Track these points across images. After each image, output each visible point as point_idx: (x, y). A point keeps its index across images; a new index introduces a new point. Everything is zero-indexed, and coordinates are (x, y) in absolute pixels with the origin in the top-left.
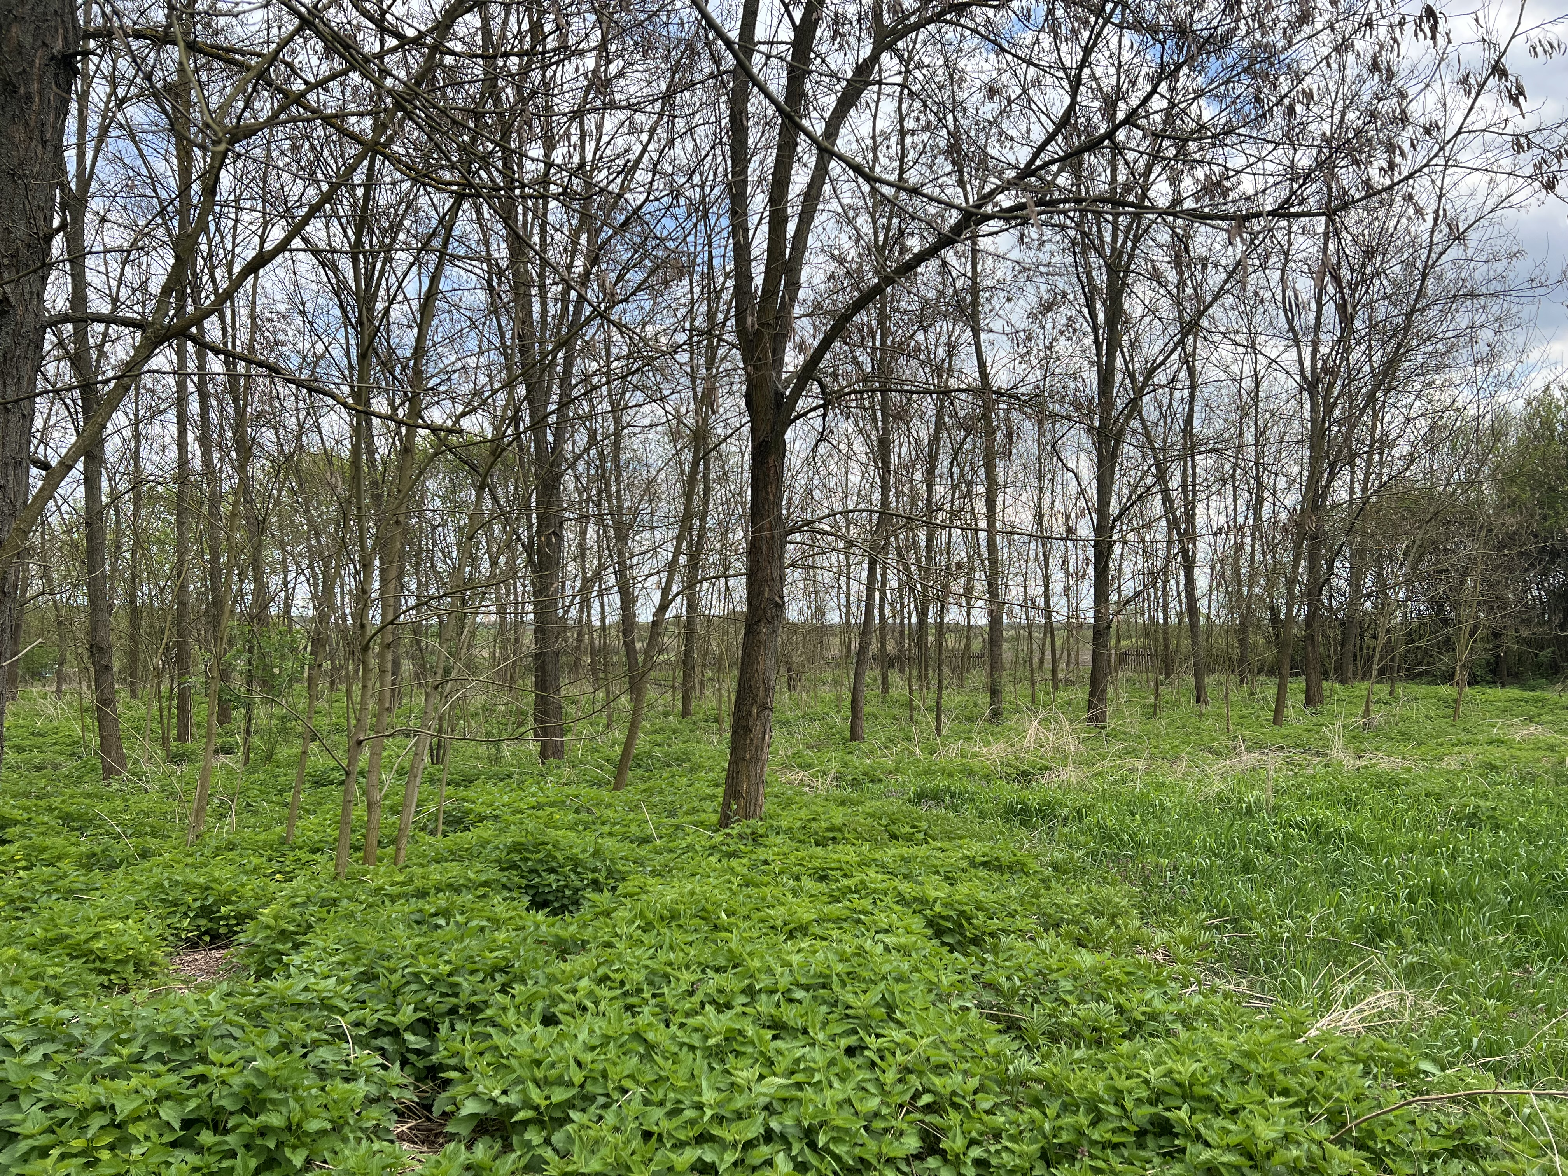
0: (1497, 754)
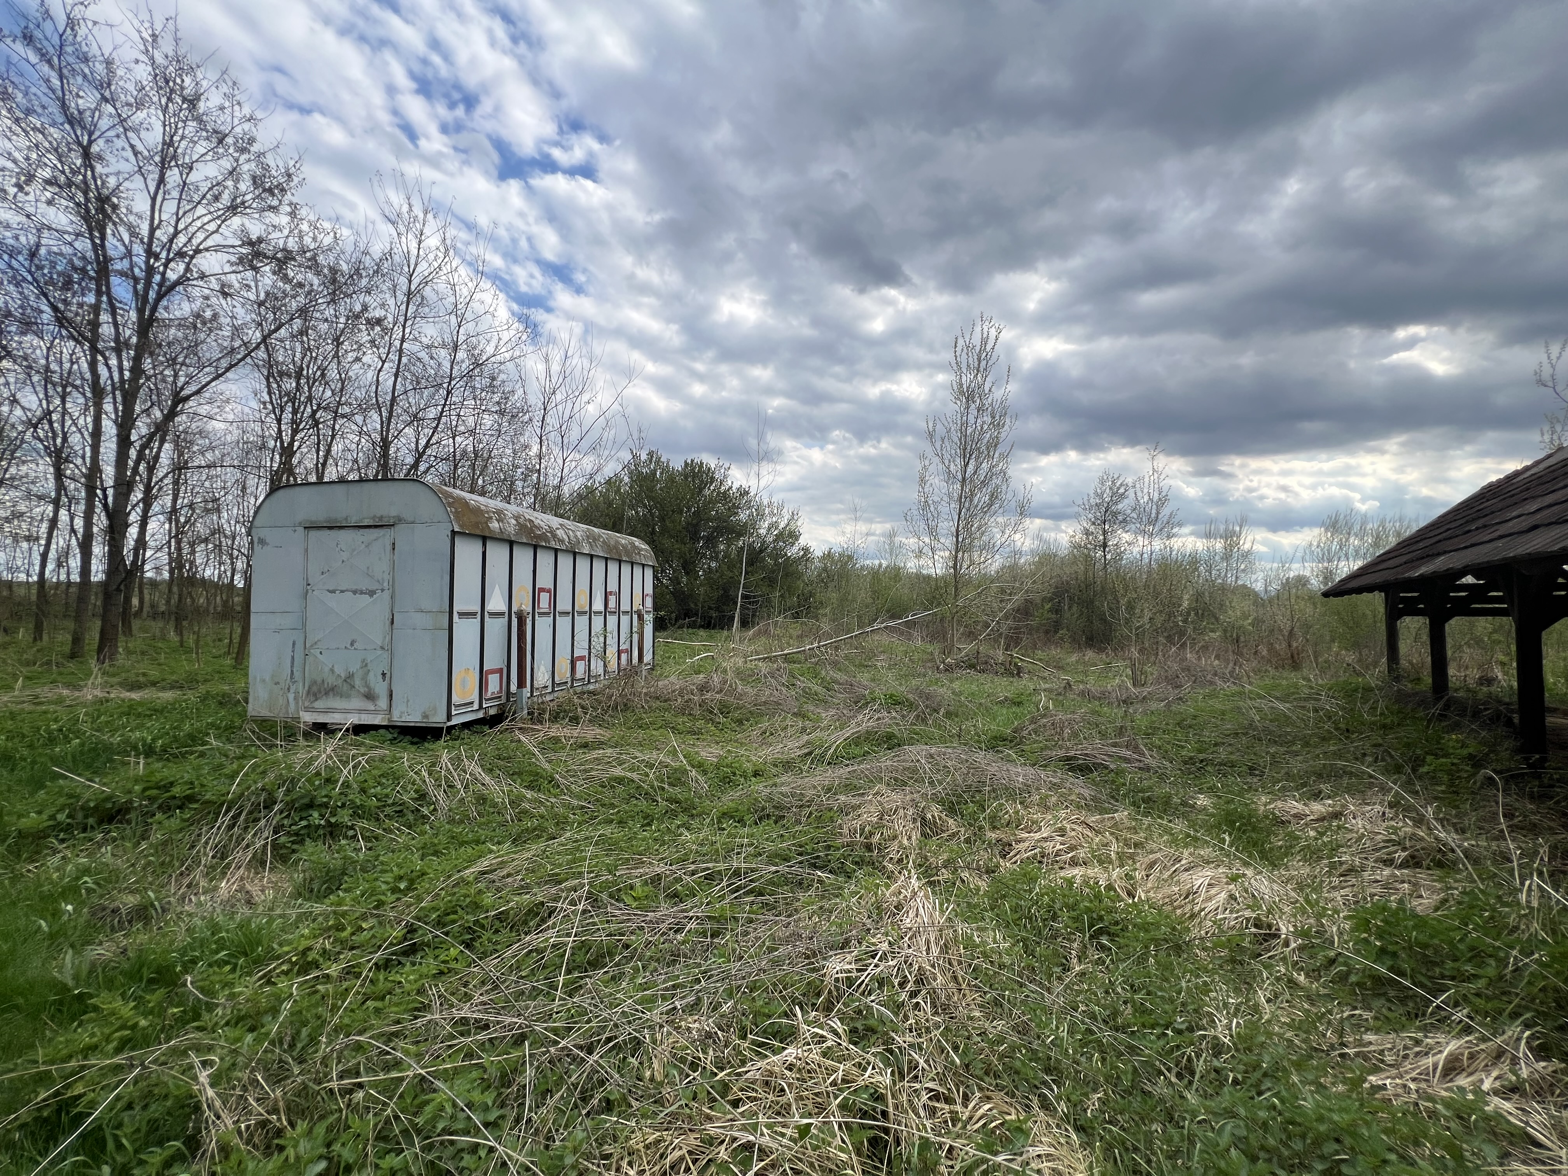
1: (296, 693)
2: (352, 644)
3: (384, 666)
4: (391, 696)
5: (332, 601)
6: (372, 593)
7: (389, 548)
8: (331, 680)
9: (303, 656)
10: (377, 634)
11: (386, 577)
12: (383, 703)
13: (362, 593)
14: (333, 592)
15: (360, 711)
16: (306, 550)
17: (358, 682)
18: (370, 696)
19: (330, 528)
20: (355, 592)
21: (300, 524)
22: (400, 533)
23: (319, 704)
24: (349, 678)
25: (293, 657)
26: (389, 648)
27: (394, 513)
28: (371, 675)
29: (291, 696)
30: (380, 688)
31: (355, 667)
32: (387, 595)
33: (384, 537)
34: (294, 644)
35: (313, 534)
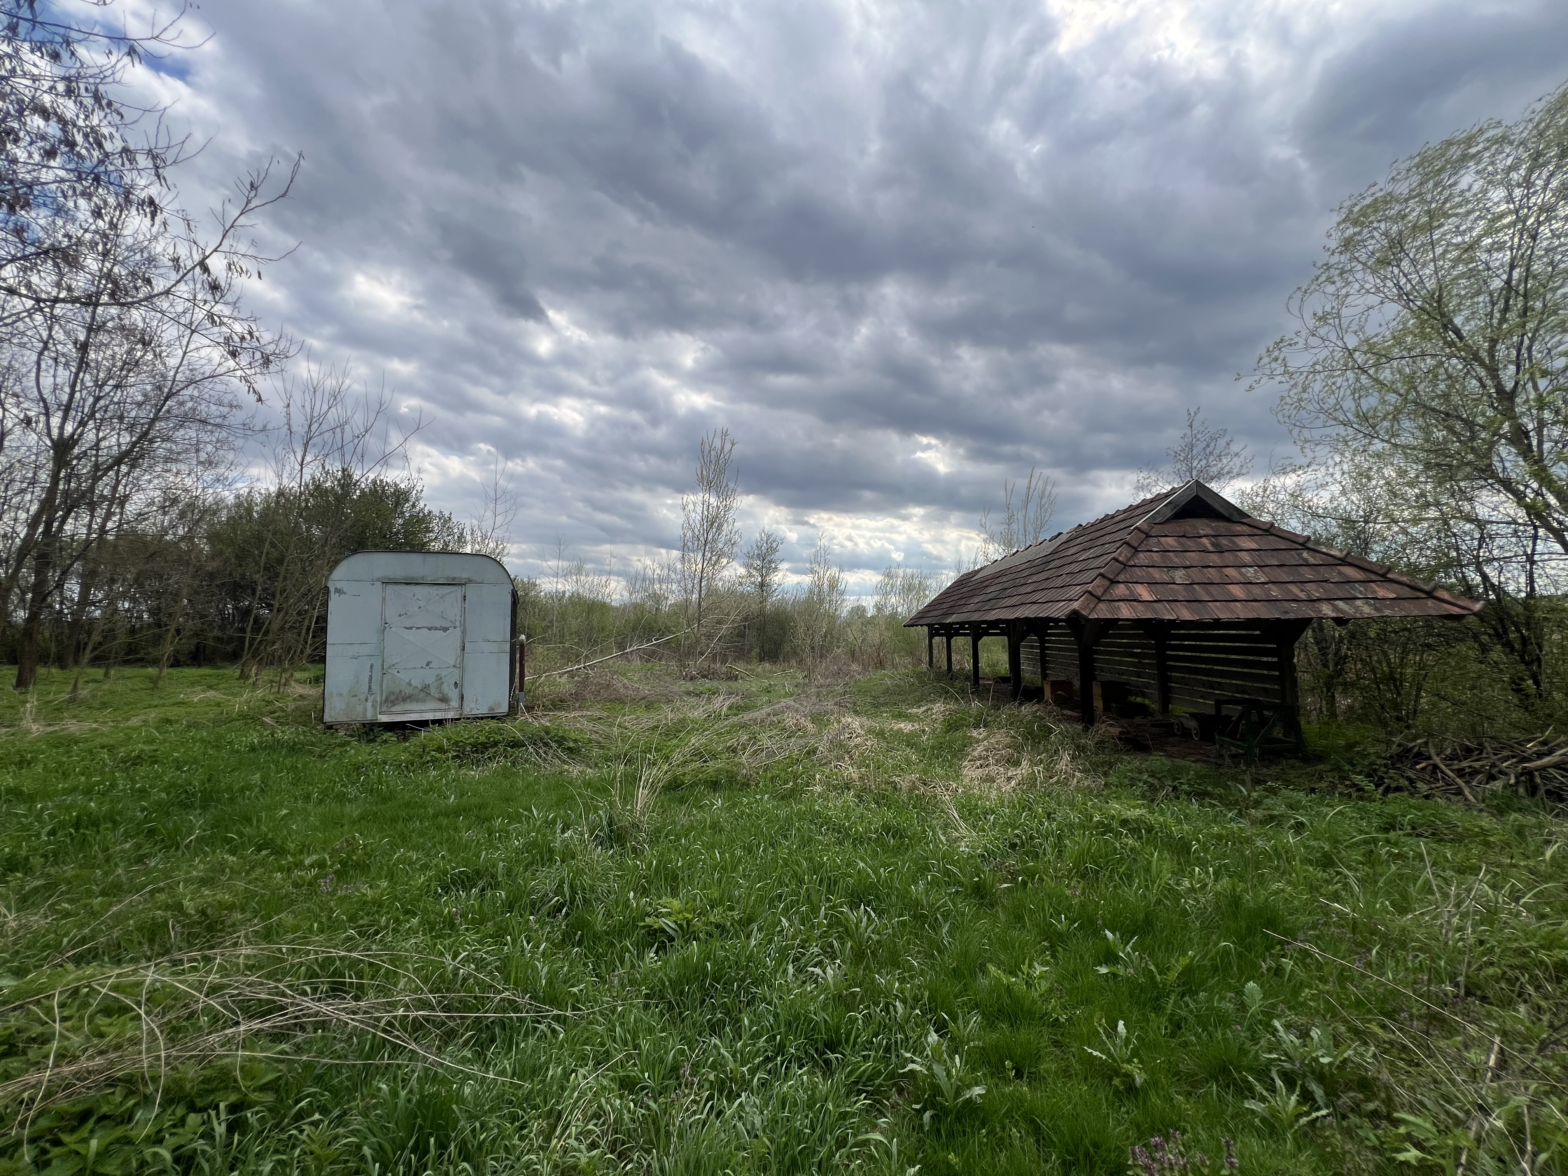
0: (174, 712)
1: (374, 702)
2: (427, 665)
3: (456, 678)
4: (462, 698)
5: (410, 635)
6: (445, 629)
7: (460, 599)
8: (408, 691)
9: (380, 674)
10: (450, 656)
11: (458, 618)
12: (455, 704)
13: (436, 629)
14: (411, 628)
15: (435, 710)
16: (384, 599)
17: (433, 691)
18: (444, 699)
19: (407, 584)
20: (430, 629)
21: (378, 580)
22: (470, 591)
23: (397, 708)
24: (425, 689)
25: (371, 676)
26: (461, 667)
27: (465, 575)
28: (445, 686)
29: (369, 705)
30: (454, 694)
31: (430, 680)
32: (458, 631)
33: (458, 592)
34: (372, 666)
35: (390, 587)
